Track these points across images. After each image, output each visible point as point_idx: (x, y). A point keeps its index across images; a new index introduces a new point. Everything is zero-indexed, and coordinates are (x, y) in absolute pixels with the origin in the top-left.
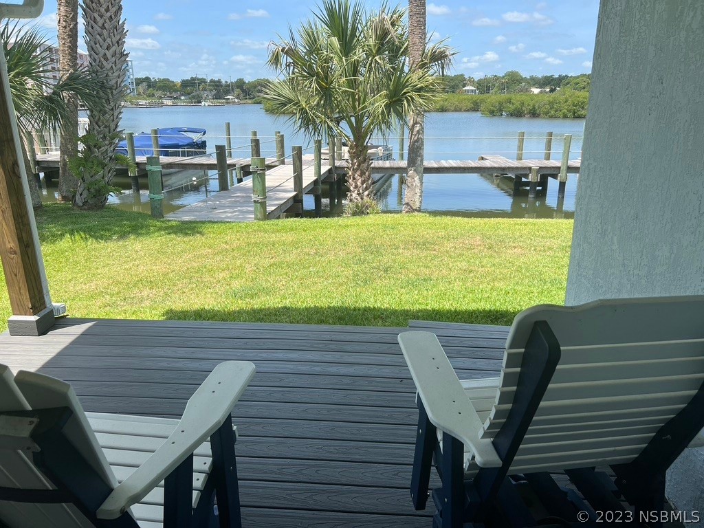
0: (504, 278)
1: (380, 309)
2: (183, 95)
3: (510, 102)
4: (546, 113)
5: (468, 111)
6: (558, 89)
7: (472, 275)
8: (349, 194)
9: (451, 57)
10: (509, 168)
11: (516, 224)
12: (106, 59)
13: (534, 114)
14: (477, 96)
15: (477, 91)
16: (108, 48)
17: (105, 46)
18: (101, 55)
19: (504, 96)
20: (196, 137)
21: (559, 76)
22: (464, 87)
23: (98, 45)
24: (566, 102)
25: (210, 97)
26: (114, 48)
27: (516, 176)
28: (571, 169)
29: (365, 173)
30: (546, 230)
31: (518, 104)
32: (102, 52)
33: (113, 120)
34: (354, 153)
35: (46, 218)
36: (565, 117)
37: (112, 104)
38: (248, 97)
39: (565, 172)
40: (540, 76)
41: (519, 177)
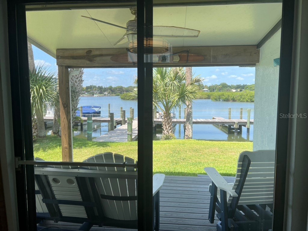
0: (229, 163)
1: (184, 173)
2: (86, 92)
3: (223, 95)
4: (239, 100)
5: (206, 99)
6: (243, 90)
7: (217, 161)
8: (163, 131)
9: (202, 81)
10: (226, 122)
11: (231, 144)
12: (76, 82)
13: (234, 100)
14: (209, 93)
15: (209, 91)
16: (77, 79)
17: (76, 77)
18: (74, 81)
19: (220, 93)
20: (97, 110)
21: (243, 85)
22: (203, 89)
23: (74, 78)
24: (247, 95)
25: (98, 93)
26: (79, 78)
27: (229, 126)
28: (251, 123)
29: (169, 123)
30: (243, 146)
31: (227, 96)
32: (75, 80)
33: (76, 104)
34: (165, 116)
35: (48, 140)
36: (247, 101)
37: (76, 98)
38: (113, 93)
39: (249, 124)
40: (235, 85)
41: (230, 126)
